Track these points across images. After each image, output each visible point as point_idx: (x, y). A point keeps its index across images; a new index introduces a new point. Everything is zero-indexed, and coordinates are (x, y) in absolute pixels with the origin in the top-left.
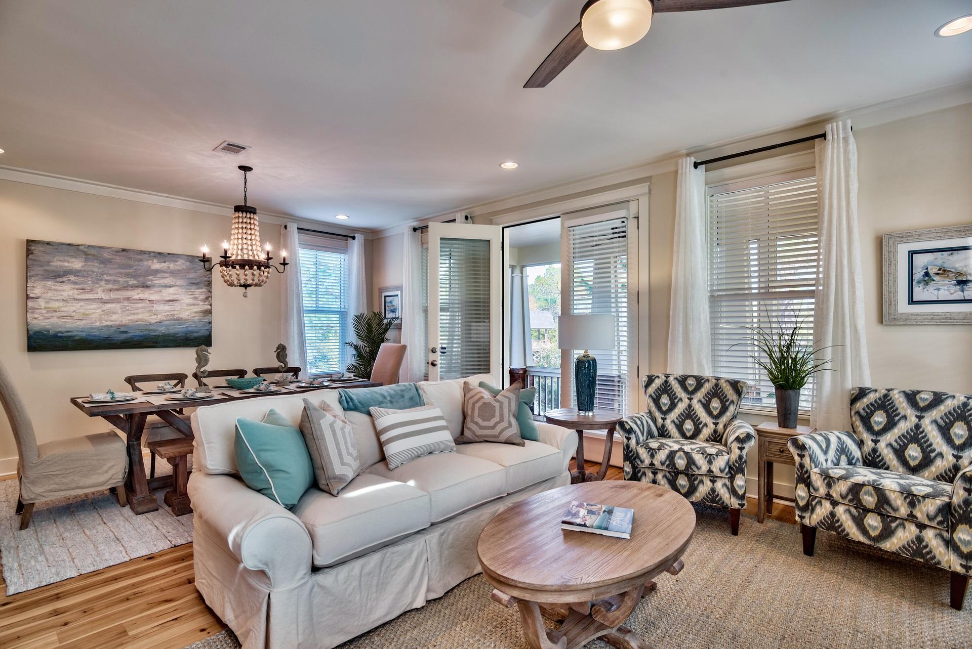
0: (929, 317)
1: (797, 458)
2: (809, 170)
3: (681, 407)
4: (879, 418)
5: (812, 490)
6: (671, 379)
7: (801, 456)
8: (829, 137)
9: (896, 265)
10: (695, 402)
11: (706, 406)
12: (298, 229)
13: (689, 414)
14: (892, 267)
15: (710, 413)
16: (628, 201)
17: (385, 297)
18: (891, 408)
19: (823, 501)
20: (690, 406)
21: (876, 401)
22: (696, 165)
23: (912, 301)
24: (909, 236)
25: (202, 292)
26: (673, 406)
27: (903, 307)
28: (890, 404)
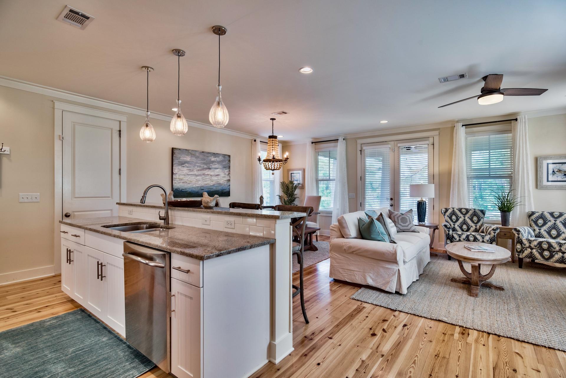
0: (555, 187)
1: (516, 235)
2: (509, 131)
3: (461, 220)
4: (541, 222)
5: (523, 245)
6: (455, 209)
7: (518, 234)
8: (519, 120)
9: (542, 168)
10: (466, 218)
11: (471, 219)
12: (260, 141)
13: (464, 222)
14: (541, 169)
15: (473, 222)
16: (429, 137)
17: (291, 173)
18: (545, 218)
19: (527, 249)
20: (464, 220)
21: (539, 216)
22: (463, 125)
23: (548, 181)
24: (547, 158)
25: (227, 171)
26: (457, 220)
27: (545, 183)
28: (544, 217)
